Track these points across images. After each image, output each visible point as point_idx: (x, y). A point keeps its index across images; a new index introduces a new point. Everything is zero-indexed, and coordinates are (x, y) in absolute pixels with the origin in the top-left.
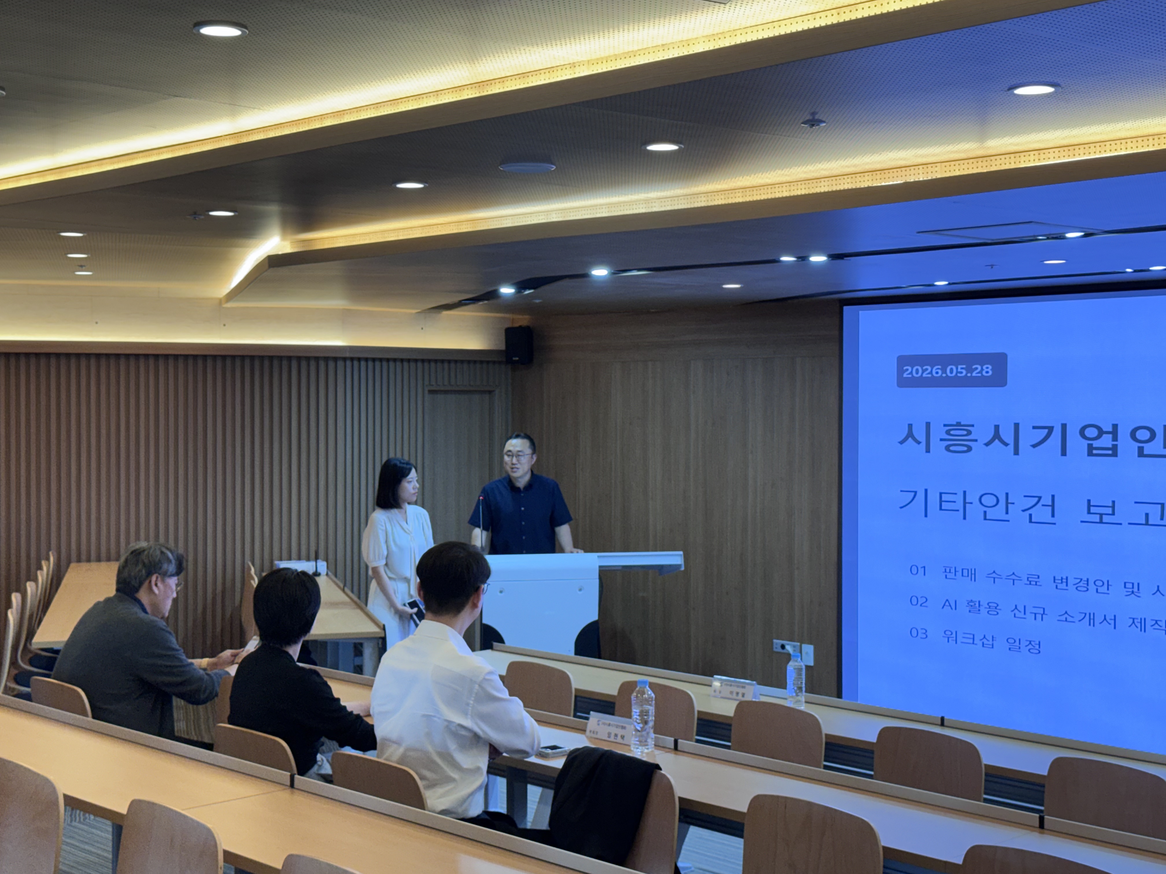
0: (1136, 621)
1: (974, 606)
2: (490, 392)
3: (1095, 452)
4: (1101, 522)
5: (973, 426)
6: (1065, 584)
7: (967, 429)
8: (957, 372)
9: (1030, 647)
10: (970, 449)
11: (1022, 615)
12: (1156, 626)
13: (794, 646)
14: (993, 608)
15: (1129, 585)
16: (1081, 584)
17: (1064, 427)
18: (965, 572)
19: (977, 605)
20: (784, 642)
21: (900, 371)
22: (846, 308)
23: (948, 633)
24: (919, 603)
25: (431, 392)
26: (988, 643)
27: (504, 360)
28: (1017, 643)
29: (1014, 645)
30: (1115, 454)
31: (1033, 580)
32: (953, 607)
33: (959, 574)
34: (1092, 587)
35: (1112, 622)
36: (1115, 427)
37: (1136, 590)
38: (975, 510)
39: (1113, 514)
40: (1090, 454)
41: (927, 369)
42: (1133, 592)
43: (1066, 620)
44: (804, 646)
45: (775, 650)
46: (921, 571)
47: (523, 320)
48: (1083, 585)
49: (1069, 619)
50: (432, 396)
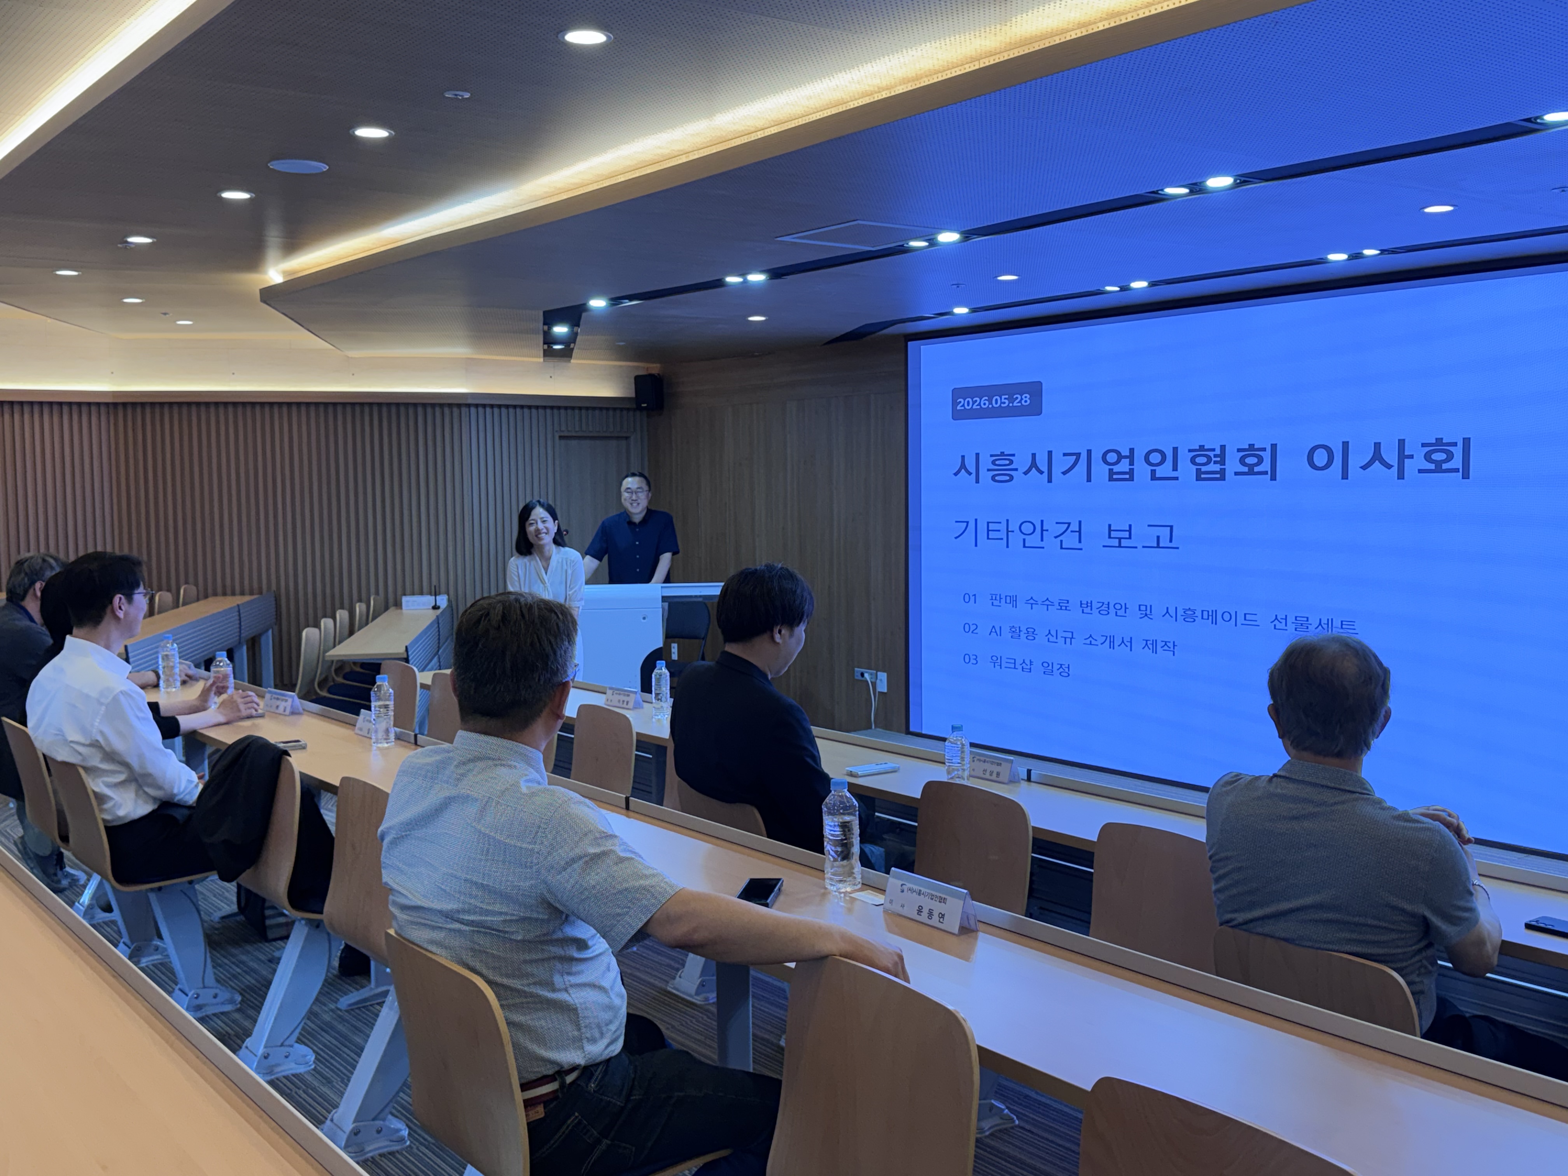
0: (1148, 642)
1: (1015, 632)
3: (1115, 477)
4: (1120, 546)
5: (1013, 455)
6: (1089, 608)
7: (1009, 457)
8: (1002, 403)
9: (1061, 670)
10: (1012, 478)
11: (1054, 639)
12: (1166, 648)
13: (871, 674)
14: (1031, 633)
15: (1143, 608)
16: (1103, 608)
17: (1089, 452)
18: (1008, 599)
19: (1018, 631)
21: (955, 403)
22: (910, 344)
23: (994, 658)
24: (971, 630)
25: (561, 437)
26: (1027, 668)
28: (1050, 667)
29: (1048, 668)
30: (1131, 479)
31: (1064, 605)
32: (999, 633)
33: (1003, 601)
34: (1112, 611)
35: (1128, 644)
36: (1132, 450)
37: (1148, 612)
38: (1016, 539)
39: (1130, 538)
40: (1111, 479)
41: (976, 401)
42: (1146, 615)
43: (1091, 644)
44: (879, 673)
45: (856, 678)
46: (972, 598)
47: (655, 368)
48: (1105, 608)
49: (1093, 642)
50: (563, 442)
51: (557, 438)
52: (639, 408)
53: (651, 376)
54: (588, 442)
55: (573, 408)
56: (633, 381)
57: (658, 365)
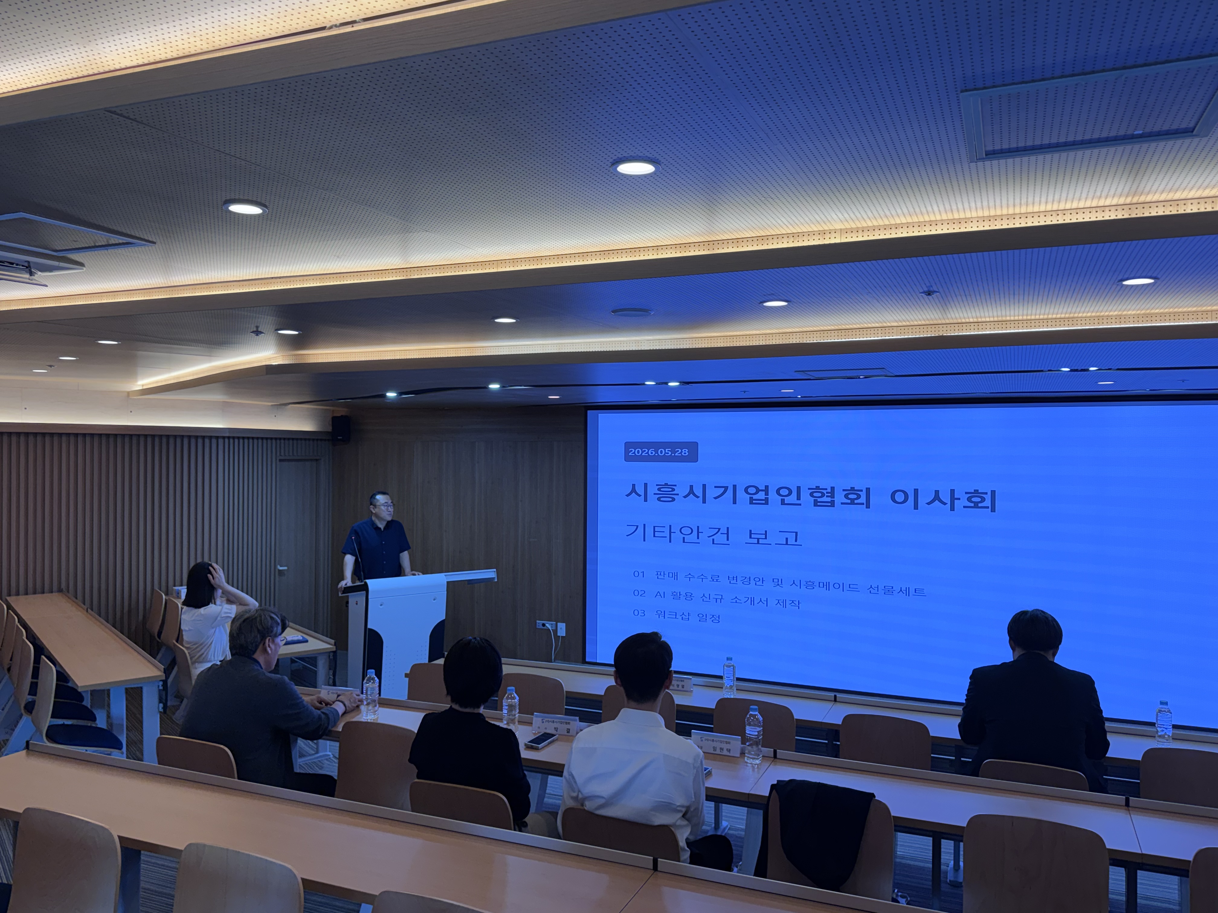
0: (780, 601)
1: (676, 596)
3: (754, 502)
4: (758, 543)
5: (676, 486)
6: (735, 580)
7: (672, 487)
8: (665, 453)
9: (713, 619)
10: (674, 500)
11: (707, 600)
12: (793, 604)
14: (689, 596)
15: (776, 580)
16: (745, 580)
17: (735, 487)
18: (671, 575)
19: (678, 595)
20: (546, 622)
21: (627, 452)
22: (589, 412)
23: (659, 612)
24: (640, 595)
26: (686, 618)
27: (330, 438)
28: (705, 617)
29: (702, 618)
30: (767, 503)
31: (715, 578)
32: (663, 596)
33: (667, 576)
34: (752, 582)
35: (765, 602)
36: (767, 487)
37: (780, 583)
38: (677, 537)
39: (766, 538)
40: (751, 503)
41: (645, 451)
42: (778, 584)
43: (736, 602)
44: (559, 624)
45: (538, 627)
46: (641, 574)
48: (747, 580)
49: (738, 601)
51: (278, 461)
53: (342, 417)
56: (330, 420)
57: (346, 409)
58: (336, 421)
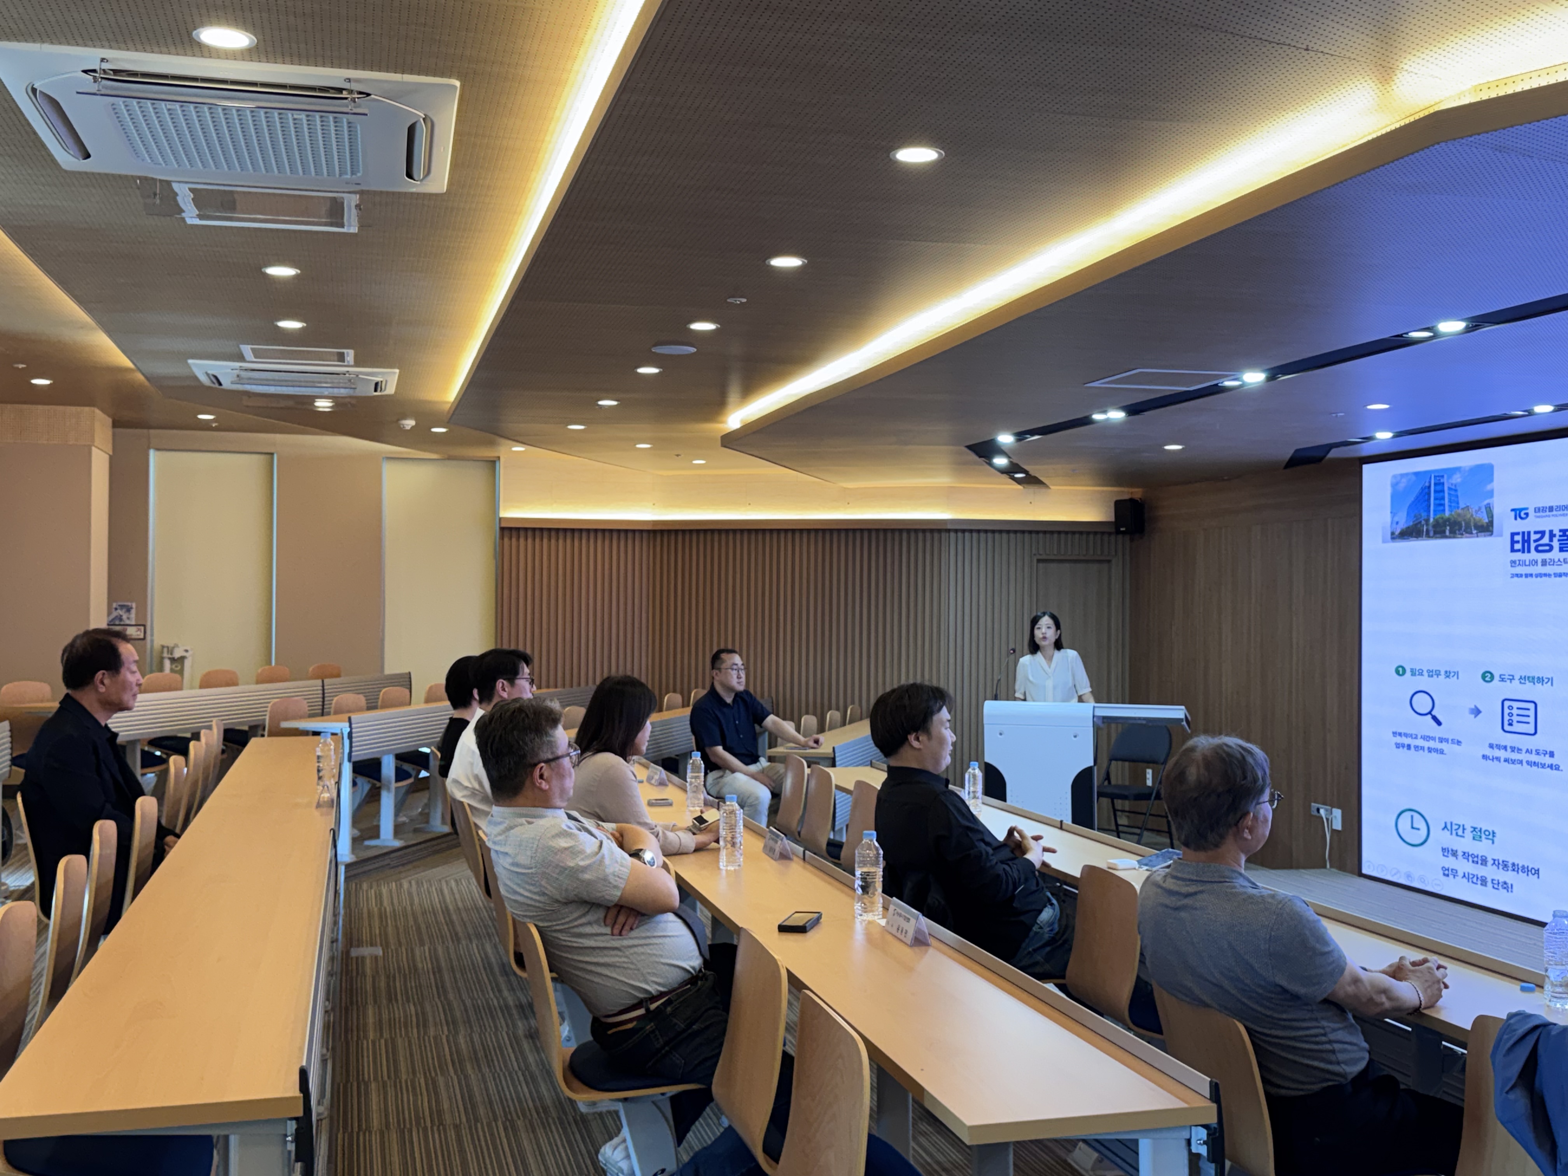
2: (1109, 561)
13: (1326, 810)
20: (1320, 806)
22: (1365, 467)
25: (1039, 561)
27: (1113, 530)
44: (1334, 809)
45: (1312, 813)
47: (1137, 493)
50: (1041, 565)
51: (1035, 561)
52: (1118, 532)
53: (1131, 500)
54: (1067, 565)
55: (1052, 532)
56: (1112, 505)
57: (1140, 490)
58: (1119, 506)
